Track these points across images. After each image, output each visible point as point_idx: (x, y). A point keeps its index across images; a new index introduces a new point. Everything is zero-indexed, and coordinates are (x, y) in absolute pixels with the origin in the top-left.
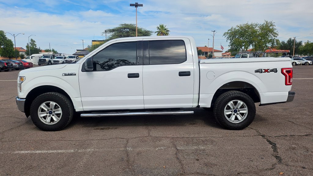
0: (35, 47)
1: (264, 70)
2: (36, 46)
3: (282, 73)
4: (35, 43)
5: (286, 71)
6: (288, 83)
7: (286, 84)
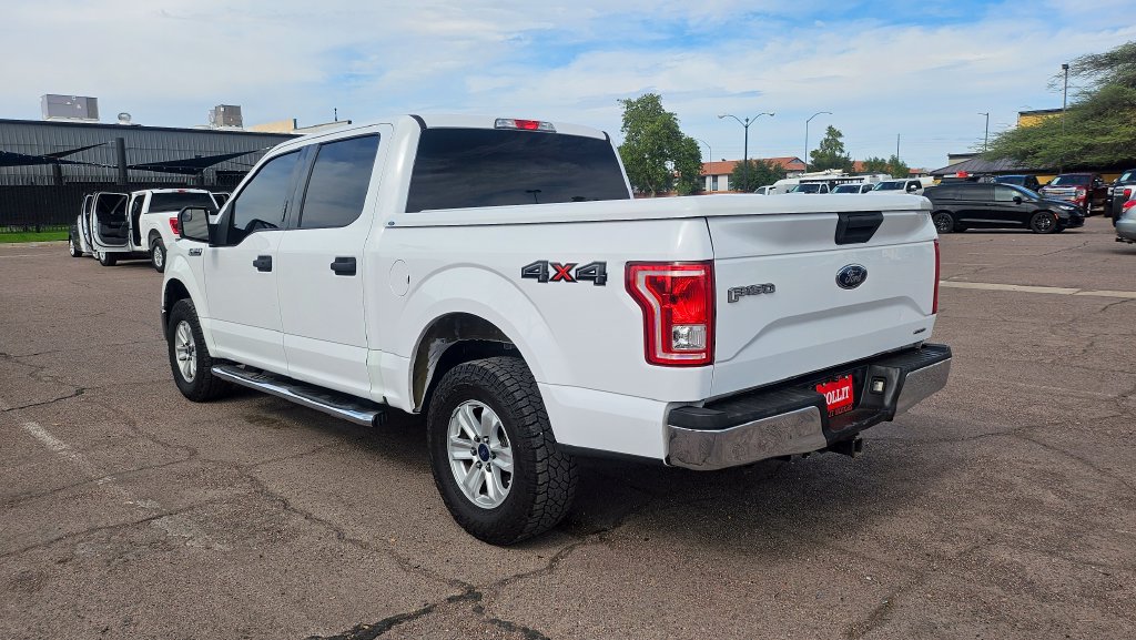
0: (838, 153)
1: (554, 265)
2: (842, 151)
3: (631, 287)
4: (840, 140)
5: (650, 277)
6: (660, 355)
7: (651, 358)
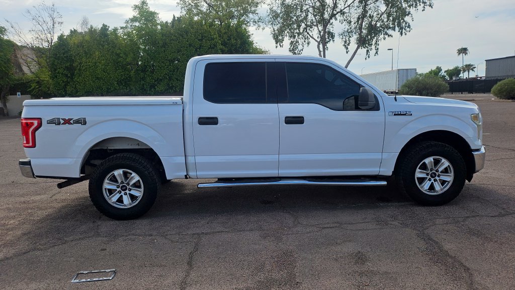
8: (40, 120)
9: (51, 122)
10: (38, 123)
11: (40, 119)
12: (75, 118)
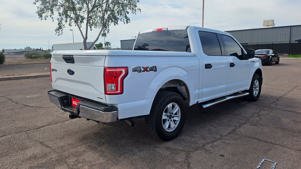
8: (126, 69)
9: (135, 70)
10: (126, 72)
11: (127, 67)
12: (150, 66)
